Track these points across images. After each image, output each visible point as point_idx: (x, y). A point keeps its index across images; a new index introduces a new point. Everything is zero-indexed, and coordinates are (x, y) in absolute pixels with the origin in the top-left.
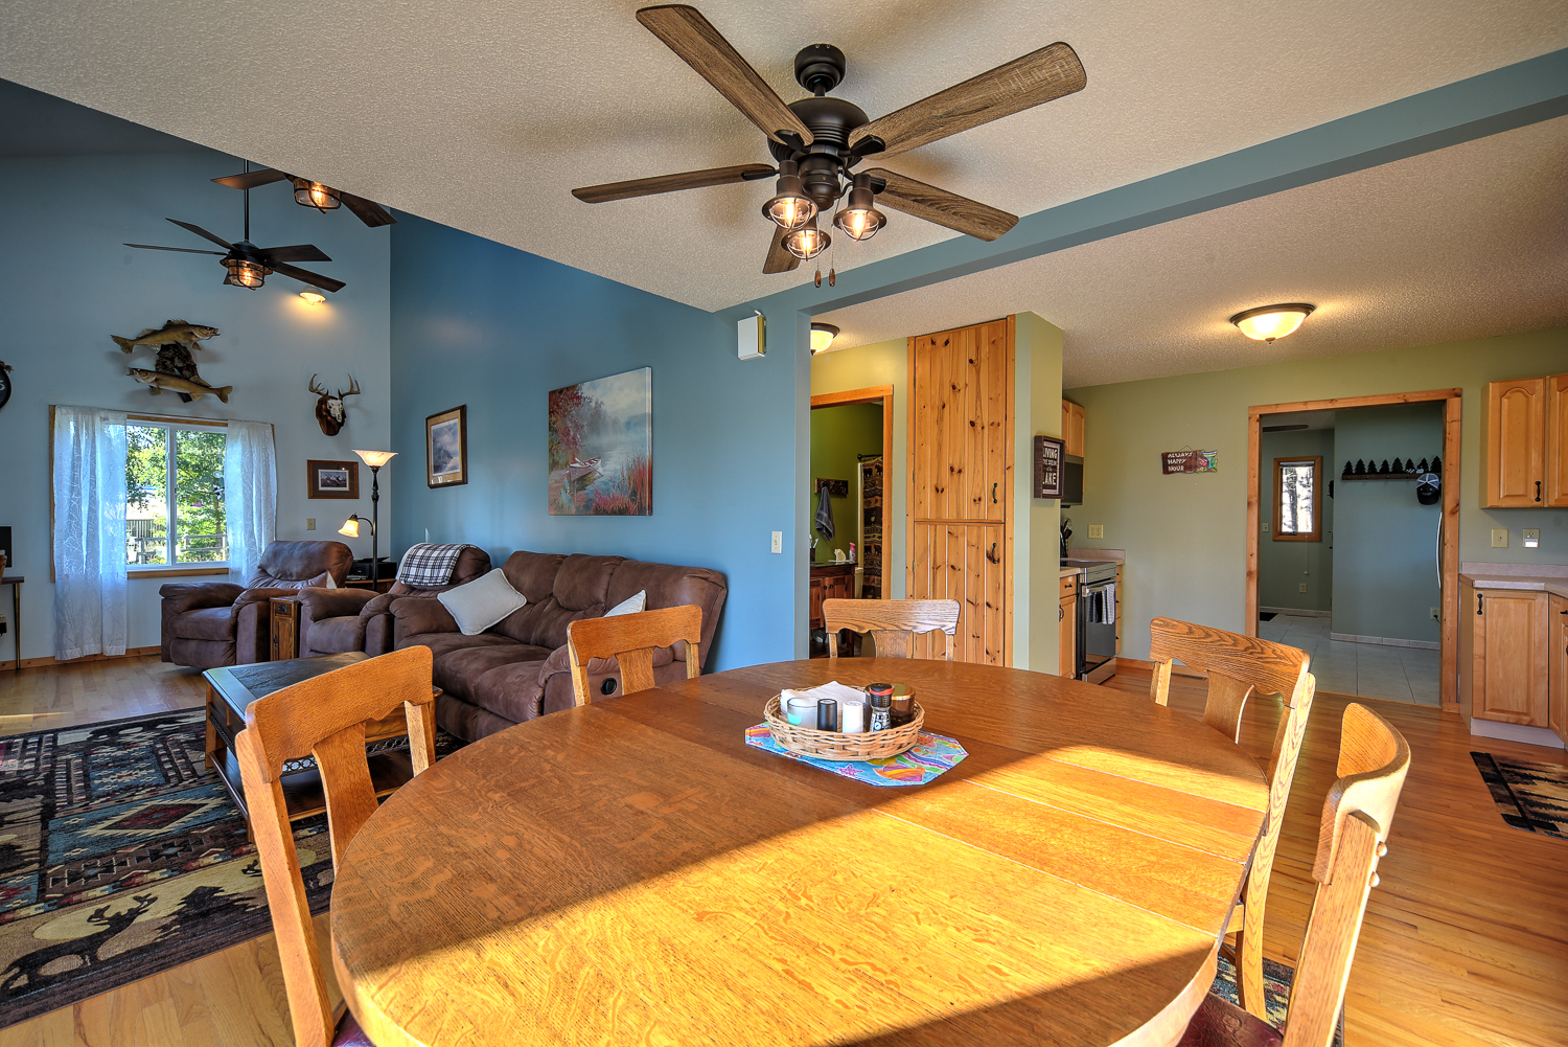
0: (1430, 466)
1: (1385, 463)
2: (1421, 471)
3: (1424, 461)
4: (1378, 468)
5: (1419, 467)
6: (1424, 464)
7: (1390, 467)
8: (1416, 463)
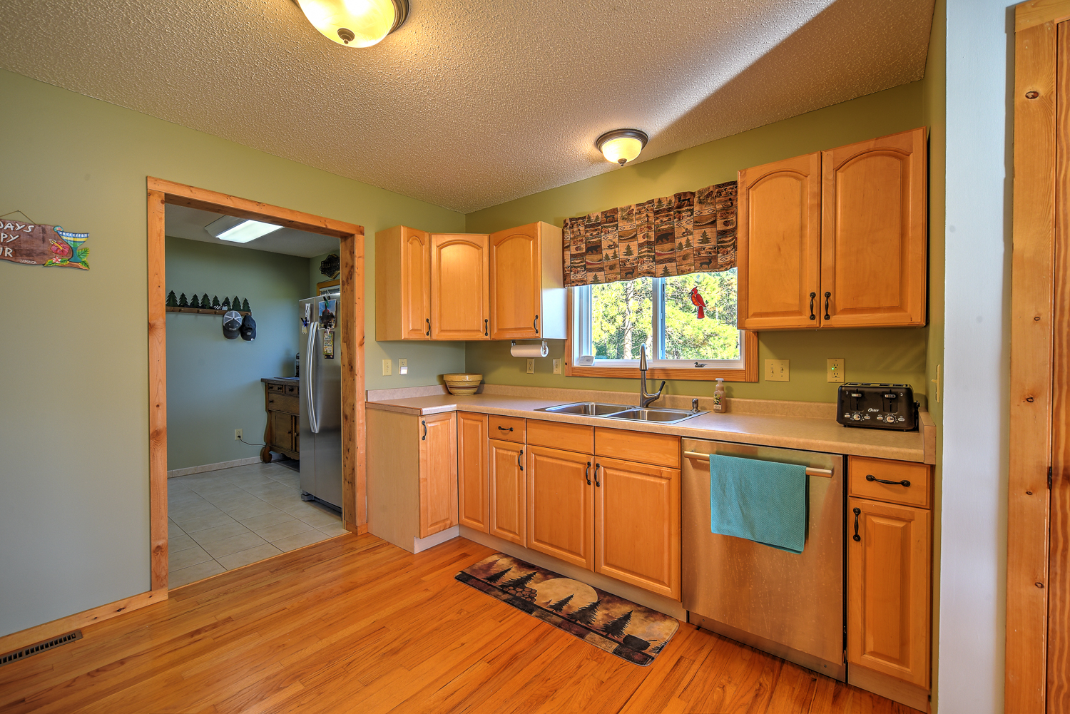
0: (231, 304)
1: (195, 297)
2: (225, 308)
3: (227, 299)
4: (189, 301)
5: (223, 304)
6: (227, 302)
7: (200, 302)
8: (221, 301)
